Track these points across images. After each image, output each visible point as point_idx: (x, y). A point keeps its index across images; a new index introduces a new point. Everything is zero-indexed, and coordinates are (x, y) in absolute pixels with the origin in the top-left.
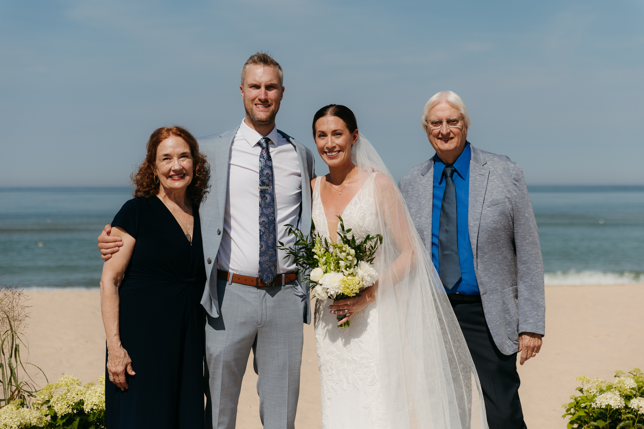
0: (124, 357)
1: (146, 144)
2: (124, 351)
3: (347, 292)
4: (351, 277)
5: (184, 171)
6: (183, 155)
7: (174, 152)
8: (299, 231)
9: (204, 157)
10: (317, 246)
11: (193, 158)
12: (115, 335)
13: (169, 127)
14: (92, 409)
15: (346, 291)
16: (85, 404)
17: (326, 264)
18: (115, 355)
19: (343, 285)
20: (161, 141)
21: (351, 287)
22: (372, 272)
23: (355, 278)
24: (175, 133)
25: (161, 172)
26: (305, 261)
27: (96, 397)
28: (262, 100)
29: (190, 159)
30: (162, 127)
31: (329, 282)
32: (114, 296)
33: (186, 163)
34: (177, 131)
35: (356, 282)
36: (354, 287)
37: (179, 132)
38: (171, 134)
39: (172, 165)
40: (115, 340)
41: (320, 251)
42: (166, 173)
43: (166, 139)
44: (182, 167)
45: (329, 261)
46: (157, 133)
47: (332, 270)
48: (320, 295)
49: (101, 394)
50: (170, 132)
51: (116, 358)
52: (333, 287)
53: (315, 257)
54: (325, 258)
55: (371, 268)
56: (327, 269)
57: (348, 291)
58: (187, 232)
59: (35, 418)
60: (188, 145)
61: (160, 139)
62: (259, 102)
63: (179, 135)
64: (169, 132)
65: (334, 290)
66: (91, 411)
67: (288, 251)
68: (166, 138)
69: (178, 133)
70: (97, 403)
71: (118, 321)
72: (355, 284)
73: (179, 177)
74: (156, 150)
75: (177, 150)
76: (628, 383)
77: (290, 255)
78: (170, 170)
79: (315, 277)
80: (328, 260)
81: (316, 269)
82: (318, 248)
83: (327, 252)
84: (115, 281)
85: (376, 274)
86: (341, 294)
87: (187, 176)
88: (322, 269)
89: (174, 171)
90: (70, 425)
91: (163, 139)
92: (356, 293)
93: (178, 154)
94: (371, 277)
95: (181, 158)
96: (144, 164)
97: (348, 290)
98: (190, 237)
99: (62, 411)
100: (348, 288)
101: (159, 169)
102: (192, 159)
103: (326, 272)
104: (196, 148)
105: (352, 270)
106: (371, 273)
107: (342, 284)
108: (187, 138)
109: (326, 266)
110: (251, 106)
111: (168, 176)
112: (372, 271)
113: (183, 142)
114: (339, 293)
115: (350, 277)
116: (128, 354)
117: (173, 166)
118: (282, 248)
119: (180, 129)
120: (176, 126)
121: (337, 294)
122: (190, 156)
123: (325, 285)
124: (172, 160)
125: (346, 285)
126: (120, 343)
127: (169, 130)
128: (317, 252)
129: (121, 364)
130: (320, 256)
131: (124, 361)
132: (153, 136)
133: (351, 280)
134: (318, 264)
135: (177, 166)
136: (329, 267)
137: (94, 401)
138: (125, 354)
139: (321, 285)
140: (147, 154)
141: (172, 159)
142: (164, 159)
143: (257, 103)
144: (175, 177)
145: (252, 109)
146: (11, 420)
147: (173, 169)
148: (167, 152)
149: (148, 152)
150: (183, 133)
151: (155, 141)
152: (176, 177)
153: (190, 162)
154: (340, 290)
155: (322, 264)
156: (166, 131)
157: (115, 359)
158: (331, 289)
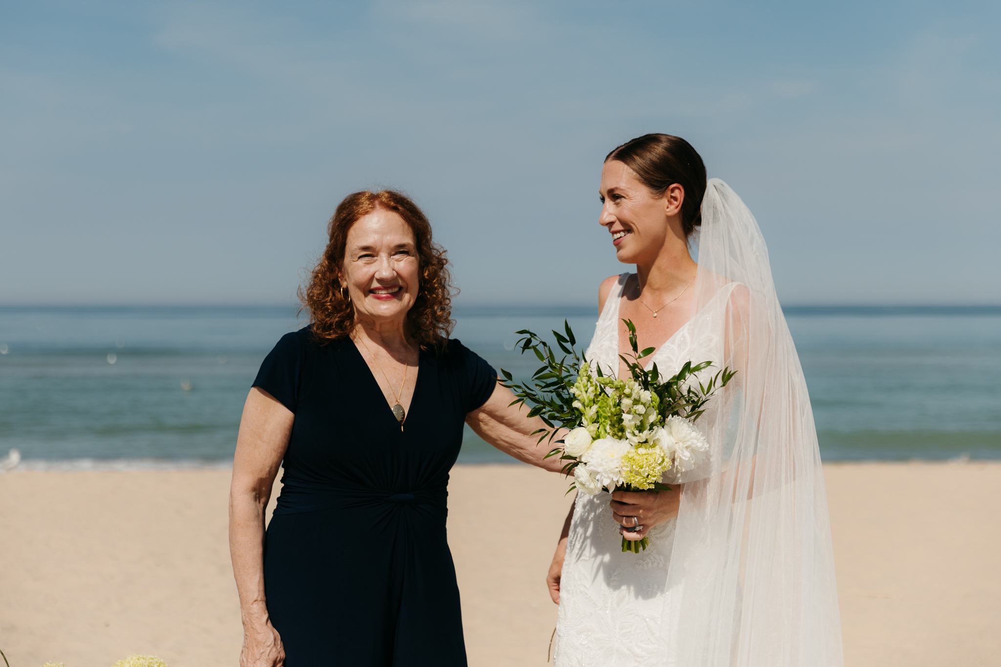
0: (271, 646)
1: (327, 224)
2: (274, 633)
3: (636, 482)
4: (646, 448)
5: (400, 281)
6: (400, 250)
7: (382, 243)
8: (546, 347)
9: (441, 254)
10: (580, 381)
11: (420, 256)
12: (256, 601)
13: (375, 193)
15: (633, 480)
17: (596, 421)
18: (255, 639)
19: (627, 467)
20: (356, 220)
21: (644, 471)
22: (695, 441)
23: (654, 451)
24: (386, 204)
25: (353, 281)
26: (554, 412)
29: (413, 256)
30: (360, 191)
31: (600, 459)
32: (252, 523)
33: (405, 265)
34: (390, 201)
35: (656, 460)
36: (652, 471)
37: (394, 202)
38: (378, 206)
39: (376, 269)
40: (256, 610)
41: (586, 392)
42: (363, 284)
43: (367, 216)
44: (397, 272)
45: (604, 414)
46: (349, 202)
47: (609, 433)
48: (586, 486)
50: (377, 202)
51: (256, 646)
52: (607, 470)
53: (576, 404)
54: (595, 408)
55: (694, 433)
56: (600, 430)
57: (637, 480)
58: (397, 401)
60: (410, 228)
61: (354, 216)
63: (394, 209)
64: (374, 201)
65: (609, 477)
67: (520, 391)
68: (367, 213)
69: (392, 203)
71: (262, 575)
72: (652, 464)
73: (389, 294)
74: (345, 237)
75: (388, 238)
77: (525, 398)
78: (373, 277)
79: (574, 448)
80: (602, 413)
81: (578, 430)
82: (583, 385)
83: (602, 394)
84: (256, 494)
85: (703, 445)
86: (625, 485)
87: (407, 292)
88: (589, 432)
89: (380, 281)
91: (361, 214)
92: (656, 483)
93: (389, 247)
94: (693, 451)
95: (394, 255)
96: (321, 265)
97: (638, 478)
98: (404, 412)
100: (638, 473)
101: (350, 275)
102: (416, 259)
103: (596, 438)
104: (426, 236)
105: (646, 435)
106: (692, 443)
107: (625, 466)
108: (410, 214)
109: (597, 425)
111: (367, 290)
112: (696, 439)
113: (400, 223)
114: (620, 483)
115: (642, 451)
116: (282, 640)
117: (378, 271)
118: (509, 383)
119: (396, 196)
120: (389, 190)
121: (616, 485)
122: (413, 251)
123: (592, 465)
124: (376, 258)
125: (634, 467)
126: (266, 616)
127: (373, 198)
128: (579, 395)
129: (265, 658)
130: (587, 402)
131: (271, 653)
132: (342, 208)
133: (645, 457)
134: (581, 420)
135: (386, 272)
136: (604, 426)
138: (275, 639)
139: (585, 464)
140: (329, 243)
141: (377, 256)
142: (360, 257)
144: (380, 292)
147: (377, 276)
148: (369, 241)
149: (331, 240)
150: (402, 205)
151: (344, 219)
152: (383, 293)
153: (412, 262)
154: (622, 477)
155: (589, 420)
156: (368, 199)
157: (255, 648)
158: (603, 474)
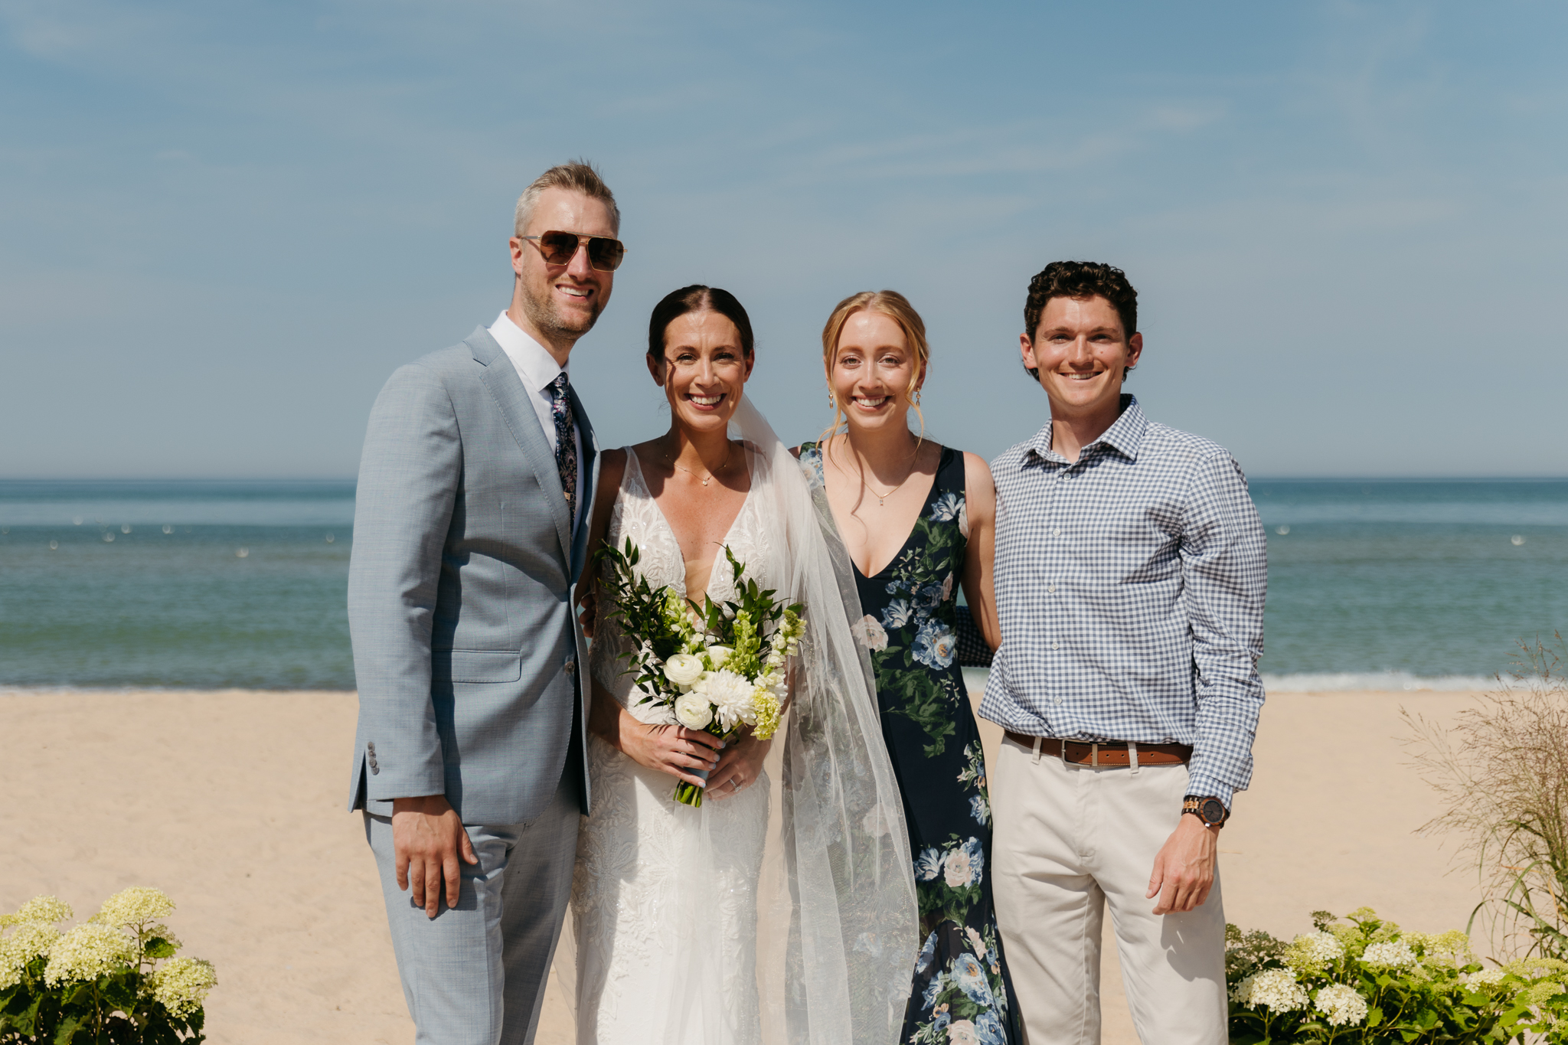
14: (60, 981)
16: (49, 966)
27: (69, 953)
28: (579, 279)
49: (80, 946)
62: (570, 282)
66: (57, 982)
70: (70, 965)
76: (1320, 949)
90: (22, 1011)
110: (547, 291)
137: (64, 961)
143: (564, 282)
145: (550, 297)
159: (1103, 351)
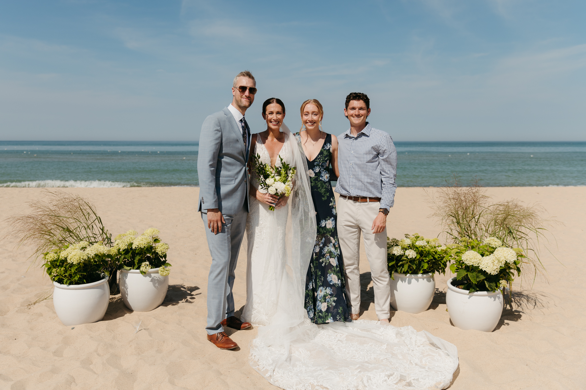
14: (136, 248)
16: (133, 245)
28: (247, 96)
49: (140, 240)
59: (106, 250)
62: (245, 97)
65: (281, 191)
70: (138, 244)
76: (406, 242)
90: (128, 254)
99: (123, 248)
107: (286, 189)
145: (241, 100)
146: (91, 251)
159: (362, 112)
